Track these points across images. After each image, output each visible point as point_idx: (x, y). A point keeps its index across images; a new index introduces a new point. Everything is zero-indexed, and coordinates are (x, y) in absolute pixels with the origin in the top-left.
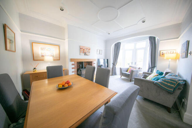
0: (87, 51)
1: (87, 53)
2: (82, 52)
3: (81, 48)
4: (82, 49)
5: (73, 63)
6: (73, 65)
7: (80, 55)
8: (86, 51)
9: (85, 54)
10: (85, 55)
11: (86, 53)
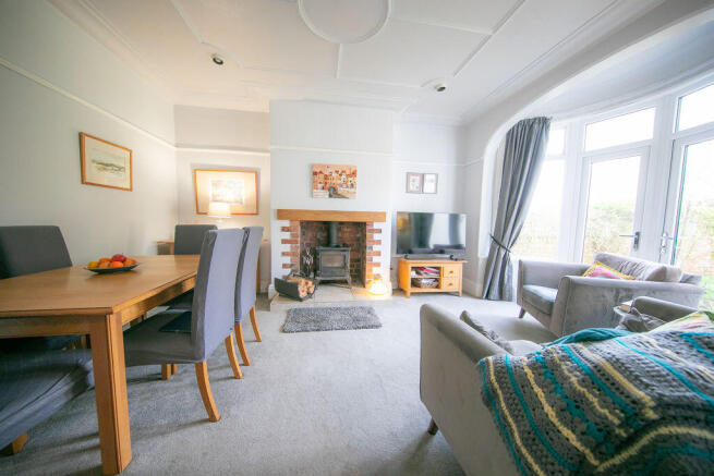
0: (339, 182)
1: (341, 190)
2: (320, 186)
3: (315, 174)
4: (322, 176)
5: (286, 223)
6: (284, 229)
7: (312, 195)
8: (336, 180)
9: (334, 193)
10: (330, 196)
11: (335, 189)
